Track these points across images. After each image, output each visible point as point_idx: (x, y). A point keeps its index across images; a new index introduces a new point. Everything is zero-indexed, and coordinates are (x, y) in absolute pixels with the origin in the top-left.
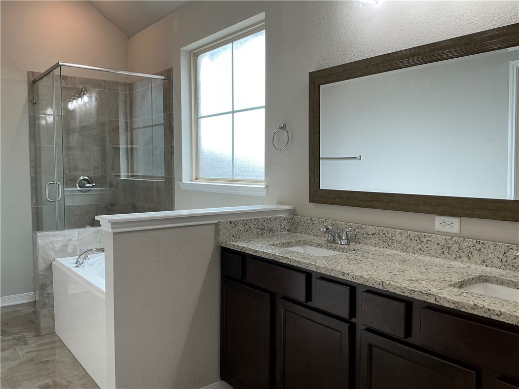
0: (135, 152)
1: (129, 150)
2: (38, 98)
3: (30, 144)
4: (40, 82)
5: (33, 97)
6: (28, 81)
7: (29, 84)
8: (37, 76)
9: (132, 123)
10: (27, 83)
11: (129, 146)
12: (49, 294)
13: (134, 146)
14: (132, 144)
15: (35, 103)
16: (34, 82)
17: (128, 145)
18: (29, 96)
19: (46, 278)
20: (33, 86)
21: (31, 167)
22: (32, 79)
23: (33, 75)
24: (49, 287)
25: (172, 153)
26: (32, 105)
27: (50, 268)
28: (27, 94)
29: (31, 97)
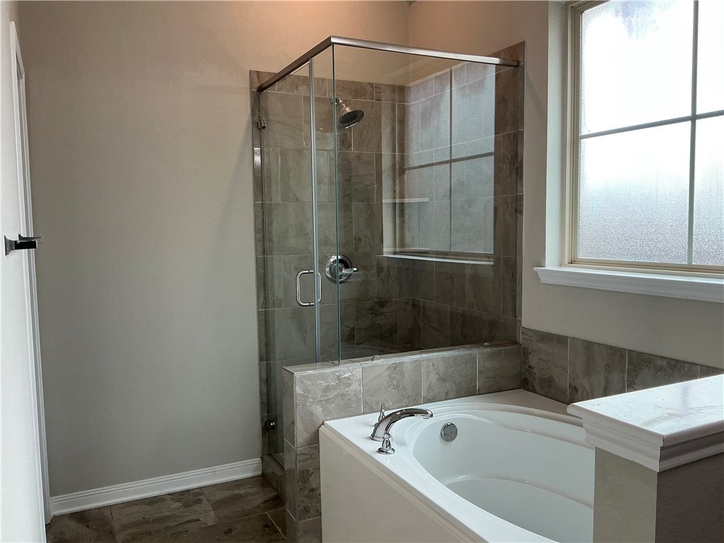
0: (407, 211)
1: (397, 206)
2: (267, 117)
3: (255, 200)
4: (269, 91)
5: (259, 117)
6: (251, 88)
7: (252, 92)
8: (265, 79)
9: (403, 158)
10: (248, 91)
11: (398, 201)
12: (312, 490)
13: (406, 200)
14: (402, 196)
15: (264, 127)
16: (261, 89)
17: (395, 198)
18: (253, 115)
19: (308, 459)
20: (258, 97)
21: (256, 240)
22: (257, 84)
23: (258, 77)
24: (313, 476)
25: (518, 211)
26: (259, 132)
27: (315, 439)
28: (249, 111)
29: (256, 118)
